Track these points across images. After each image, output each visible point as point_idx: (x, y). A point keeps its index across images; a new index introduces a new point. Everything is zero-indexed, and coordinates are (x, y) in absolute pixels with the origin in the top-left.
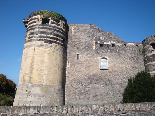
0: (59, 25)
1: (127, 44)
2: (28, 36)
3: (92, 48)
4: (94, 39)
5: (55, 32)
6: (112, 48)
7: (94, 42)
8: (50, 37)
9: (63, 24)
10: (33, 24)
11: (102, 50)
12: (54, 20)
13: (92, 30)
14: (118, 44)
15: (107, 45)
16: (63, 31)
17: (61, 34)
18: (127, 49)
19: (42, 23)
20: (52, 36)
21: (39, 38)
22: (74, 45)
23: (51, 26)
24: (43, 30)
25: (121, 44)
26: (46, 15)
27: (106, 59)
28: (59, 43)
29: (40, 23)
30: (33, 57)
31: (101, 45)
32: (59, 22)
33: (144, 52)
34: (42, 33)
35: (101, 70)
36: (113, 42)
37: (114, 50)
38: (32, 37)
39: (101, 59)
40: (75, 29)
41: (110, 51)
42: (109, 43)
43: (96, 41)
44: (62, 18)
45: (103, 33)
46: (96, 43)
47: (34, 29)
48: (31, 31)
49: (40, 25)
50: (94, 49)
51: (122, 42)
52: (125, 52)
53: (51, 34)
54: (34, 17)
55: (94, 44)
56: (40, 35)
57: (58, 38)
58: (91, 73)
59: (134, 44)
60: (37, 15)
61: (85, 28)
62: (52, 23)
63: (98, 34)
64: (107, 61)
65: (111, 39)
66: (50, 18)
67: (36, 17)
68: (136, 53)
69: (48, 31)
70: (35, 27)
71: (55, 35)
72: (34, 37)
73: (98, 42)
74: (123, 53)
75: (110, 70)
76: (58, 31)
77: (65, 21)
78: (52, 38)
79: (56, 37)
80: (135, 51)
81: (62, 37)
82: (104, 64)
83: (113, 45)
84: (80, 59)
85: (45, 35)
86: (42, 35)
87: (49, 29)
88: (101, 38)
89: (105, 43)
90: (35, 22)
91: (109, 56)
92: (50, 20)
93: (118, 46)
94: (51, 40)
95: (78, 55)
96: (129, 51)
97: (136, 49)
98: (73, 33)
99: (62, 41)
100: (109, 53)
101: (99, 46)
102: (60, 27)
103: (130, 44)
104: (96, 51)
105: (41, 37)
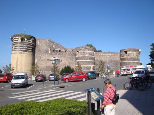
0: (30, 41)
1: (68, 50)
2: (14, 48)
3: (49, 52)
4: (50, 47)
5: (28, 46)
8: (25, 49)
9: (33, 40)
10: (16, 41)
11: (54, 53)
12: (27, 39)
13: (49, 42)
15: (57, 51)
16: (32, 44)
17: (31, 46)
18: (67, 53)
19: (21, 41)
20: (26, 48)
21: (20, 49)
22: (39, 51)
23: (26, 43)
24: (22, 45)
25: (64, 50)
26: (23, 37)
27: (56, 58)
28: (30, 51)
29: (20, 41)
30: (17, 59)
31: (54, 51)
32: (30, 40)
33: (75, 55)
34: (21, 46)
36: (60, 49)
37: (60, 54)
38: (16, 49)
40: (40, 42)
42: (58, 50)
43: (51, 48)
44: (32, 37)
45: (55, 44)
46: (51, 50)
47: (17, 44)
48: (15, 45)
49: (20, 42)
50: (49, 53)
51: (64, 49)
52: (66, 54)
53: (26, 47)
54: (16, 37)
56: (20, 48)
57: (29, 48)
58: (48, 65)
59: (71, 50)
60: (18, 36)
61: (45, 41)
62: (26, 41)
63: (52, 44)
65: (59, 47)
66: (25, 38)
67: (18, 37)
68: (72, 55)
69: (24, 46)
70: (17, 43)
71: (28, 47)
72: (18, 48)
73: (52, 49)
76: (29, 45)
77: (33, 38)
78: (26, 49)
79: (28, 48)
81: (32, 48)
83: (60, 51)
84: (42, 58)
85: (23, 48)
86: (21, 48)
87: (25, 44)
88: (53, 47)
89: (56, 49)
90: (17, 40)
92: (25, 40)
93: (62, 51)
94: (26, 50)
95: (41, 56)
97: (72, 53)
98: (38, 44)
99: (32, 50)
100: (57, 55)
101: (52, 51)
102: (30, 42)
104: (51, 54)
105: (21, 49)
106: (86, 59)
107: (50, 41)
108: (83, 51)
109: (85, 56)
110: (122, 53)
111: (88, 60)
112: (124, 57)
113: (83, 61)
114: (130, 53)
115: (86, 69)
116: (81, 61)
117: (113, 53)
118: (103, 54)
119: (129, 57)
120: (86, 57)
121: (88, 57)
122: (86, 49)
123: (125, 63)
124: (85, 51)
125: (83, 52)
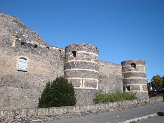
1: (51, 48)
3: (11, 44)
4: (15, 34)
6: (34, 48)
7: (15, 38)
11: (23, 49)
13: (14, 23)
14: (41, 46)
15: (30, 45)
18: (50, 52)
25: (44, 46)
27: (26, 59)
31: (23, 43)
33: (65, 58)
35: (18, 70)
36: (36, 43)
37: (36, 52)
39: (20, 58)
41: (32, 52)
42: (32, 43)
43: (17, 37)
45: (27, 30)
46: (17, 40)
50: (14, 46)
51: (45, 45)
52: (47, 55)
55: (15, 41)
58: (6, 74)
59: (57, 49)
61: (6, 19)
63: (22, 30)
64: (27, 62)
65: (34, 39)
68: (58, 58)
73: (20, 39)
74: (45, 56)
75: (28, 71)
80: (57, 56)
82: (22, 65)
83: (36, 46)
88: (24, 35)
89: (27, 42)
91: (29, 57)
93: (41, 48)
96: (51, 55)
97: (58, 54)
100: (30, 54)
101: (20, 44)
103: (53, 48)
104: (16, 49)
106: (91, 67)
107: (16, 22)
108: (86, 52)
109: (90, 61)
110: (127, 66)
111: (93, 70)
112: (130, 72)
113: (85, 70)
114: (139, 67)
115: (91, 86)
116: (82, 69)
117: (115, 64)
118: (104, 65)
119: (138, 72)
120: (90, 63)
121: (94, 64)
122: (91, 49)
123: (132, 79)
124: (90, 53)
125: (86, 54)
